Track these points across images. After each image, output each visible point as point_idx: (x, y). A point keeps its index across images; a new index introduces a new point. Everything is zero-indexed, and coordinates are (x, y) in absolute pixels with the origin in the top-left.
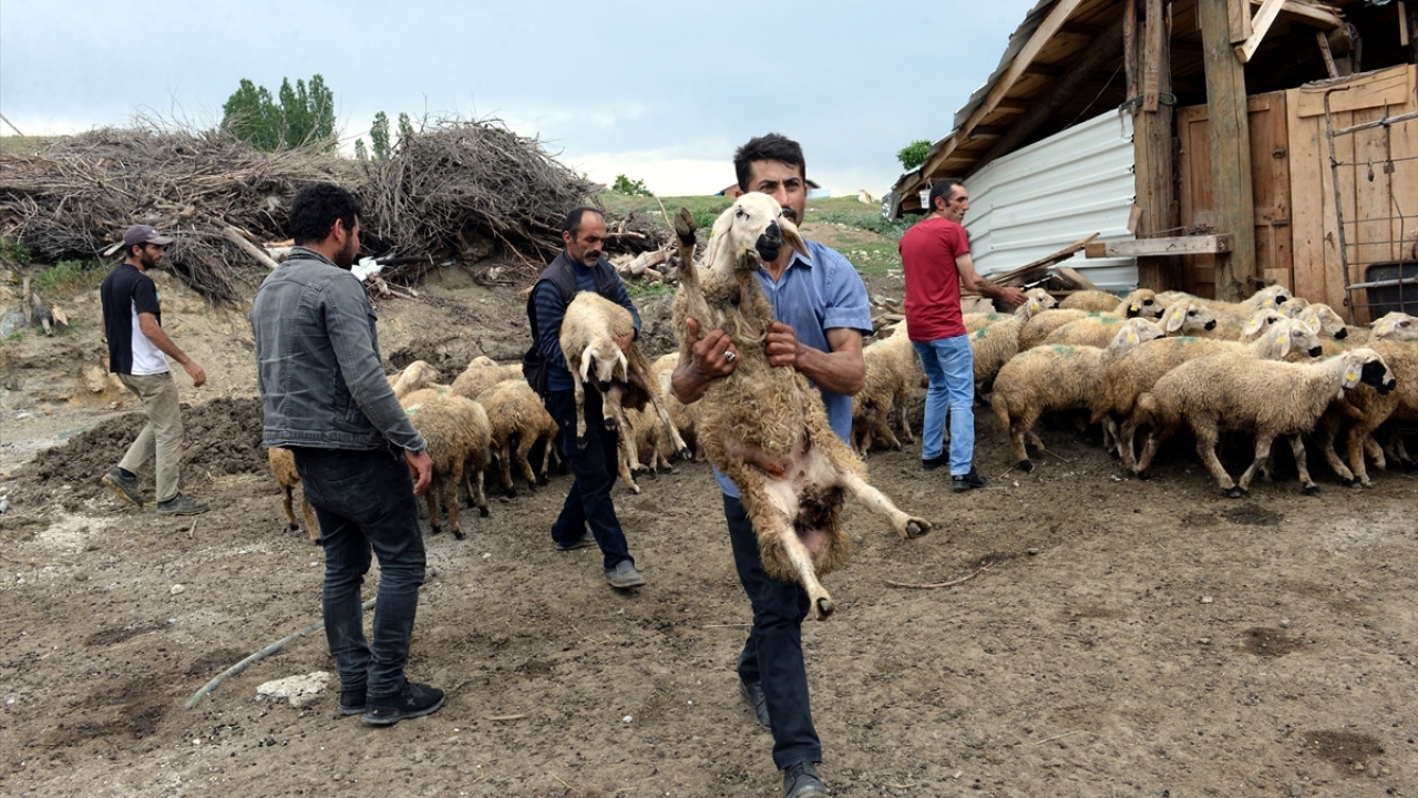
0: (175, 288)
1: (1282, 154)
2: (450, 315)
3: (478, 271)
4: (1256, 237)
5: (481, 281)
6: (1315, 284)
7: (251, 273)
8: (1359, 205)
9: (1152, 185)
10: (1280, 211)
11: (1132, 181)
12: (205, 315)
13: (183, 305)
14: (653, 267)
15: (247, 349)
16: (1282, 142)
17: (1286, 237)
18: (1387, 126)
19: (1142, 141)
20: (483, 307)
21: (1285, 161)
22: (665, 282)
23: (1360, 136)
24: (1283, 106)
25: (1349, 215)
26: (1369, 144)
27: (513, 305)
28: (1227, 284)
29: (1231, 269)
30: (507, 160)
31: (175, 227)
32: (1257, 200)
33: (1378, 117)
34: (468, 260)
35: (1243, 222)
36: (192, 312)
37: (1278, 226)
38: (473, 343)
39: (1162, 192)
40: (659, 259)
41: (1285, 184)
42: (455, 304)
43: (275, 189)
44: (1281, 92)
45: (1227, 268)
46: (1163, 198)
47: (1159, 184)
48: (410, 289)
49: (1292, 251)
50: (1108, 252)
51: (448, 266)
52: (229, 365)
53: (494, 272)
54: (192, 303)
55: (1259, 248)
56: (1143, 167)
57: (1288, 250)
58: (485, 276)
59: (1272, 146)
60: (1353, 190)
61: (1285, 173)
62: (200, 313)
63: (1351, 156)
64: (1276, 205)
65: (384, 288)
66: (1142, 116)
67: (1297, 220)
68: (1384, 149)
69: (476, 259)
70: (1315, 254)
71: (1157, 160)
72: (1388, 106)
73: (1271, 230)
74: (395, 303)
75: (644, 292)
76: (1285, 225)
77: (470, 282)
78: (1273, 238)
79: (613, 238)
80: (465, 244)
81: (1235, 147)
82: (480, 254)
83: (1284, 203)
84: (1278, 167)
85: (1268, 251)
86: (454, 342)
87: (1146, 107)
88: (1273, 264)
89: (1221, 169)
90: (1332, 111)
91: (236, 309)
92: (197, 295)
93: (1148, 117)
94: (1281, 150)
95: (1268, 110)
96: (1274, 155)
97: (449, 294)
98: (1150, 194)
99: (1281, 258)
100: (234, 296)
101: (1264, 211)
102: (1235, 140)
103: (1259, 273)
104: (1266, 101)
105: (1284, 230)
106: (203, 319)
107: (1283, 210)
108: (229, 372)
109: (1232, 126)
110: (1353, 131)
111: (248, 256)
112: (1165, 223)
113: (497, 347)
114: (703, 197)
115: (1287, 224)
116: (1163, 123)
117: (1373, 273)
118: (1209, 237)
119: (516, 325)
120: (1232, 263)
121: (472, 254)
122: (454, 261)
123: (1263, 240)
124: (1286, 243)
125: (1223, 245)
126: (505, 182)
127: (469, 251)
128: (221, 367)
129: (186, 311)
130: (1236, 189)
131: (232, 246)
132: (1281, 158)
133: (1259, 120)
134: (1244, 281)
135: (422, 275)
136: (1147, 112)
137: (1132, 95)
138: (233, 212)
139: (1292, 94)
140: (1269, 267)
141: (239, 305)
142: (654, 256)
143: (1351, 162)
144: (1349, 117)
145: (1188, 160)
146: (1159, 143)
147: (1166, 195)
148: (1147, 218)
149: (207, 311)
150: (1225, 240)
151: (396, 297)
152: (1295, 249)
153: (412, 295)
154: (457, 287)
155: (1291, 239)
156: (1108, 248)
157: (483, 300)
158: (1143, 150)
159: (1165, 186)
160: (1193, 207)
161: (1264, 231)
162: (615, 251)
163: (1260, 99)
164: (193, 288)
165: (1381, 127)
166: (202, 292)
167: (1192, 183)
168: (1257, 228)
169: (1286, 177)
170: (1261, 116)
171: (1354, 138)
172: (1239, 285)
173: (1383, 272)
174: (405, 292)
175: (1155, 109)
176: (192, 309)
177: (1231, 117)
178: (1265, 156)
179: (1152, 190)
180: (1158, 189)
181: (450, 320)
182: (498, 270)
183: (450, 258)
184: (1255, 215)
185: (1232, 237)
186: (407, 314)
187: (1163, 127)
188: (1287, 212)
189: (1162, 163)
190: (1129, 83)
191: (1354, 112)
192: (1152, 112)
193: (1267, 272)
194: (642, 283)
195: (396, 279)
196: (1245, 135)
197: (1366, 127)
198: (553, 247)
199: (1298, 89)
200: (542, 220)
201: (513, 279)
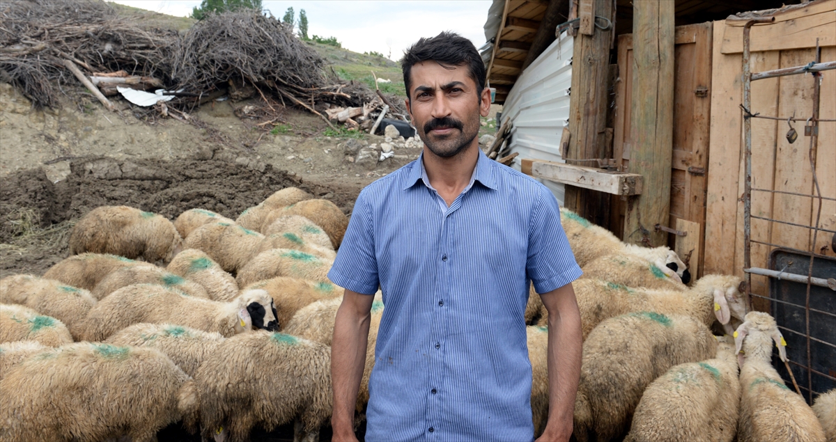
0: (12, 95)
1: (705, 94)
2: (204, 134)
3: (237, 106)
4: (673, 181)
5: (237, 113)
6: (725, 248)
7: (75, 91)
8: (778, 167)
9: (582, 110)
10: (698, 158)
11: (567, 105)
12: (28, 116)
13: (12, 107)
14: (353, 118)
15: (47, 141)
16: (705, 81)
17: (701, 188)
18: (816, 74)
19: (577, 64)
20: (230, 131)
21: (706, 101)
22: (359, 129)
23: (787, 83)
24: (709, 39)
25: (761, 180)
26: (795, 94)
27: (251, 132)
28: (634, 229)
29: (638, 214)
30: (265, 37)
31: (23, 56)
32: (676, 141)
33: (808, 59)
34: (235, 99)
35: (656, 164)
36: (18, 113)
37: (695, 174)
39: (591, 118)
40: (358, 113)
41: (705, 128)
42: (211, 127)
43: (111, 39)
44: (708, 23)
45: (634, 211)
46: (591, 125)
47: (588, 110)
48: (184, 114)
49: (705, 204)
50: (534, 172)
51: (220, 102)
52: (28, 152)
53: (247, 108)
54: (20, 107)
55: (674, 194)
56: (575, 92)
57: (701, 203)
58: (241, 111)
59: (695, 84)
60: (773, 148)
61: (705, 115)
62: (24, 114)
63: (775, 106)
64: (695, 150)
65: (165, 111)
66: (579, 37)
67: (714, 171)
68: (811, 103)
69: (240, 99)
70: (728, 215)
71: (589, 85)
72: (820, 49)
73: (687, 176)
74: (170, 122)
75: (342, 134)
76: (701, 174)
77: (231, 114)
78: (689, 185)
79: (333, 95)
80: (234, 88)
81: (654, 80)
82: (243, 96)
83: (702, 149)
84: (699, 106)
85: (683, 199)
87: (582, 30)
88: (686, 215)
89: (638, 103)
90: (751, 50)
91: (53, 114)
92: (27, 101)
93: (585, 39)
94: (703, 90)
95: (695, 43)
96: (697, 93)
97: (211, 120)
98: (579, 119)
99: (695, 211)
100: (54, 105)
101: (682, 153)
102: (655, 73)
103: (671, 222)
104: (693, 33)
105: (700, 180)
106: (25, 118)
107: (700, 157)
108: (26, 156)
109: (654, 56)
110: (779, 75)
111: (76, 79)
112: (590, 151)
115: (702, 173)
116: (598, 48)
117: (779, 258)
118: (616, 176)
119: (247, 146)
120: (640, 207)
121: (238, 95)
122: (226, 99)
123: (680, 185)
124: (700, 194)
125: (627, 187)
126: (261, 51)
127: (236, 93)
128: (22, 152)
129: (13, 111)
130: (651, 127)
131: (68, 73)
132: (702, 97)
133: (685, 53)
134: (650, 229)
135: (196, 106)
136: (583, 35)
137: (572, 16)
138: (83, 51)
139: (719, 26)
140: (683, 217)
141: (57, 111)
142: (355, 111)
143: (774, 114)
144: (775, 58)
145: (624, 88)
146: (592, 68)
147: (596, 122)
148: (573, 144)
149: (30, 113)
150: (631, 182)
151: (172, 118)
152: (708, 203)
153: (184, 118)
154: (222, 116)
155: (706, 191)
156: (534, 168)
157: (231, 127)
158: (577, 73)
159: (595, 114)
160: (624, 137)
161: (681, 175)
162: (335, 104)
163: (688, 30)
164: (25, 96)
165: (809, 76)
166: (31, 100)
168: (674, 171)
169: (705, 120)
170: (688, 49)
171: (779, 84)
172: (645, 233)
173: (792, 260)
174: (180, 115)
175: (590, 32)
176: (19, 110)
177: (653, 46)
178: (688, 95)
179: (582, 116)
180: (587, 114)
182: (251, 107)
183: (223, 96)
184: (674, 157)
185: (642, 179)
186: (173, 130)
187: (599, 51)
188: (704, 159)
189: (594, 90)
190: (571, 5)
191: (781, 52)
192: (589, 37)
193: (679, 221)
194: (343, 128)
195: (178, 106)
196: (668, 68)
197: (791, 73)
198: (292, 97)
199: (723, 21)
200: (284, 78)
201: (260, 114)
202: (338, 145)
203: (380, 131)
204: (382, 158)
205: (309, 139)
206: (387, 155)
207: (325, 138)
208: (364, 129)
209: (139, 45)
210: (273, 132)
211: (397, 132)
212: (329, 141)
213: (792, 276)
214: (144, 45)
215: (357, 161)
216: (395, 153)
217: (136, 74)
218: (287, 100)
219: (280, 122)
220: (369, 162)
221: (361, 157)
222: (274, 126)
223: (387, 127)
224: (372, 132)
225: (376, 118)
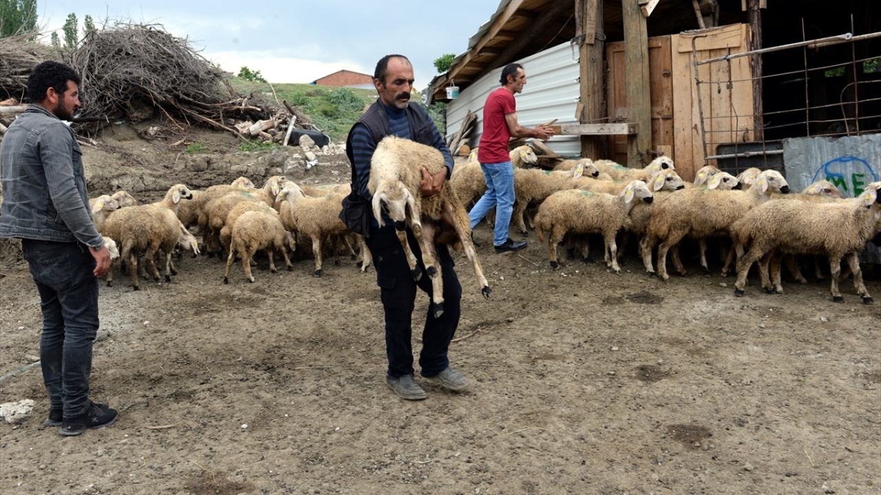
1: (668, 75)
2: (119, 159)
3: (141, 129)
4: (652, 126)
5: (143, 136)
6: (687, 156)
8: (713, 108)
9: (590, 90)
11: (578, 87)
14: (266, 131)
16: (668, 67)
17: (671, 126)
18: (728, 60)
19: (585, 63)
20: (144, 154)
21: (670, 79)
22: (273, 141)
23: (714, 66)
24: (669, 44)
25: (706, 114)
26: (719, 70)
27: (166, 153)
28: (634, 154)
29: (637, 145)
30: (165, 53)
32: (653, 102)
33: (724, 54)
34: (134, 121)
35: (645, 116)
37: (665, 119)
38: (138, 178)
39: (596, 95)
40: (270, 125)
41: (670, 93)
42: (124, 151)
44: (668, 36)
45: (634, 144)
46: (596, 99)
47: (594, 90)
48: (91, 140)
49: (673, 134)
50: (562, 132)
51: (119, 125)
53: (152, 130)
55: (654, 132)
56: (585, 79)
57: (671, 134)
58: (146, 133)
59: (662, 70)
60: (708, 98)
61: (670, 86)
63: (708, 77)
64: (665, 106)
66: (585, 46)
67: (677, 115)
68: (727, 74)
69: (139, 120)
70: (687, 137)
71: (594, 75)
72: (730, 49)
73: (661, 121)
75: (259, 148)
77: (135, 136)
78: (662, 126)
79: (239, 109)
80: (132, 109)
81: (640, 69)
82: (143, 117)
83: (669, 105)
84: (666, 82)
85: (659, 134)
86: (124, 177)
87: (587, 41)
88: (662, 143)
89: (632, 82)
90: (697, 49)
93: (589, 47)
94: (668, 72)
95: (660, 47)
96: (664, 75)
97: (119, 144)
98: (589, 96)
99: (667, 139)
101: (657, 109)
102: (640, 65)
103: (654, 148)
104: (659, 41)
105: (669, 122)
107: (668, 109)
109: (639, 55)
110: (710, 62)
112: (597, 115)
113: (155, 182)
114: (301, 85)
115: (670, 118)
116: (597, 52)
117: (720, 150)
118: (624, 124)
119: (167, 168)
120: (638, 141)
121: (137, 117)
122: (124, 121)
123: (656, 127)
124: (670, 130)
125: (632, 130)
126: (163, 68)
127: (135, 115)
130: (640, 95)
133: (655, 52)
134: (644, 153)
135: (100, 130)
136: (588, 44)
137: (579, 33)
139: (675, 38)
140: (660, 144)
142: (267, 123)
143: (708, 81)
144: (707, 54)
145: (612, 75)
146: (595, 64)
147: (599, 97)
148: (587, 111)
150: (634, 127)
152: (675, 134)
153: (92, 144)
154: (125, 139)
155: (673, 127)
156: (562, 129)
157: (144, 149)
158: (585, 68)
159: (598, 91)
160: (615, 105)
161: (657, 121)
162: (239, 119)
163: (656, 40)
165: (725, 61)
167: (615, 90)
168: (653, 120)
169: (670, 88)
170: (656, 50)
171: (710, 66)
172: (642, 155)
173: (726, 149)
174: (87, 141)
175: (593, 42)
177: (639, 50)
178: (658, 75)
179: (590, 94)
180: (594, 93)
181: (119, 162)
182: (155, 128)
183: (121, 119)
184: (652, 112)
185: (638, 125)
186: (87, 157)
187: (598, 54)
188: (671, 110)
189: (597, 77)
190: (578, 26)
191: (710, 51)
192: (591, 45)
193: (658, 147)
194: (258, 142)
195: (80, 132)
196: (646, 62)
197: (717, 60)
198: (195, 114)
199: (678, 35)
200: (188, 95)
201: (166, 136)
202: (260, 158)
203: (294, 140)
204: (309, 166)
205: (227, 155)
206: (313, 163)
207: (243, 153)
208: (277, 141)
209: (19, 70)
210: (189, 152)
211: (313, 142)
212: (249, 156)
213: (728, 156)
214: (25, 69)
215: (285, 171)
216: (319, 161)
217: (24, 102)
218: (191, 118)
219: (189, 141)
220: (297, 172)
221: (290, 167)
222: (186, 145)
223: (302, 137)
224: (285, 143)
225: (286, 130)
